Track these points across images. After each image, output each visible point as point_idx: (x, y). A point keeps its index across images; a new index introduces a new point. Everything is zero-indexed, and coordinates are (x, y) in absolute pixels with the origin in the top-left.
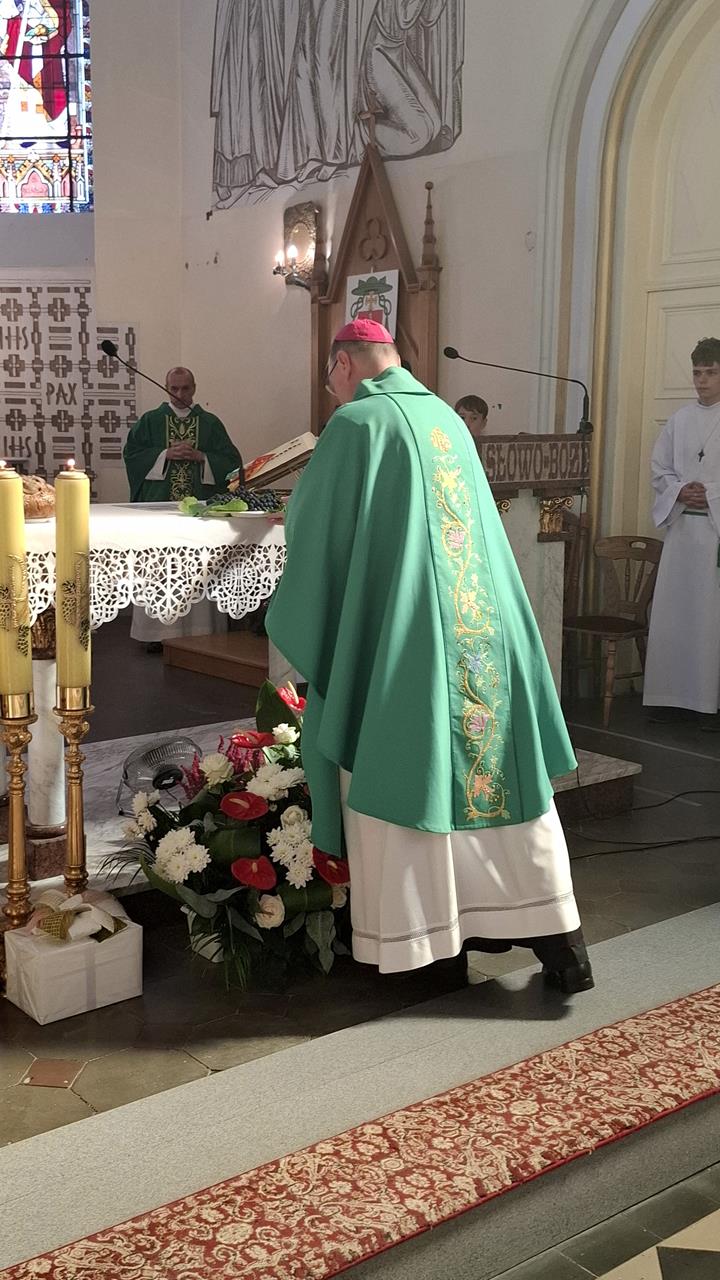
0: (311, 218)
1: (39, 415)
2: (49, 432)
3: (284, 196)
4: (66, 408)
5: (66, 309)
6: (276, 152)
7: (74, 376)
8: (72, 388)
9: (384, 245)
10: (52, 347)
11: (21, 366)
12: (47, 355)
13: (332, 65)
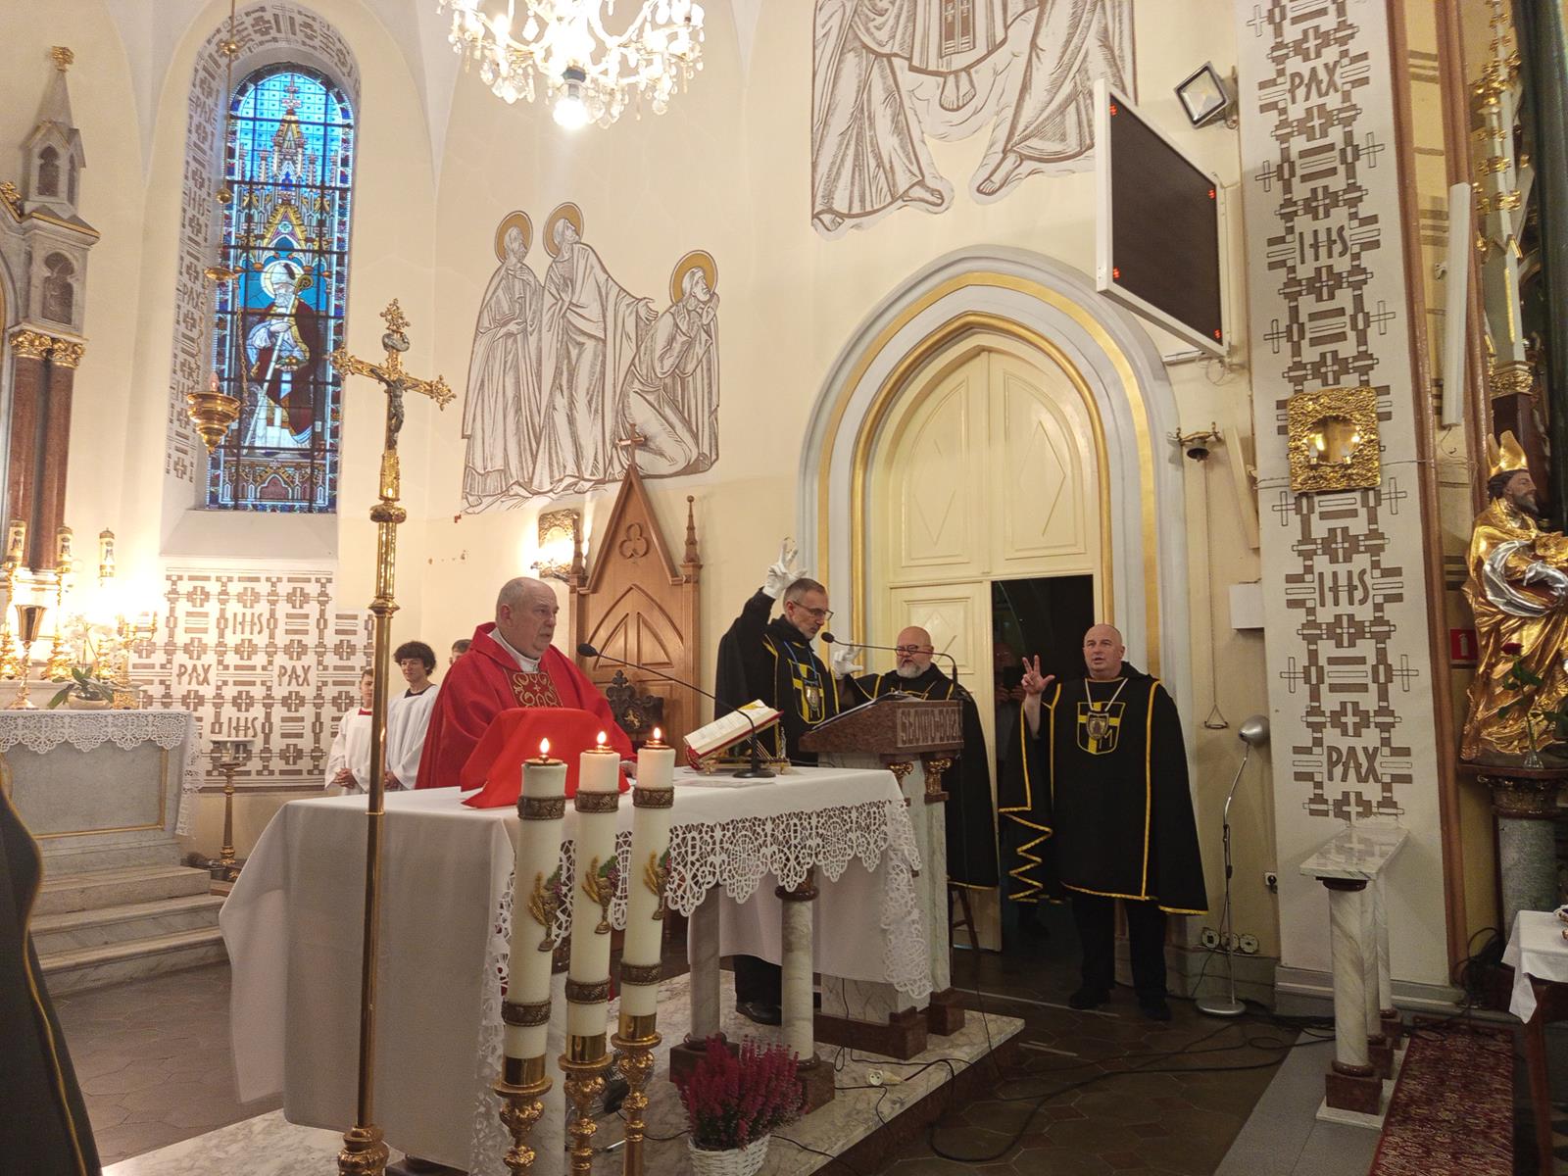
0: (568, 522)
1: (269, 697)
2: (279, 712)
3: (538, 504)
4: (297, 689)
5: (305, 598)
6: (531, 470)
7: (310, 659)
8: (306, 670)
9: (645, 546)
10: (288, 632)
11: (253, 649)
12: (282, 639)
13: (590, 402)
